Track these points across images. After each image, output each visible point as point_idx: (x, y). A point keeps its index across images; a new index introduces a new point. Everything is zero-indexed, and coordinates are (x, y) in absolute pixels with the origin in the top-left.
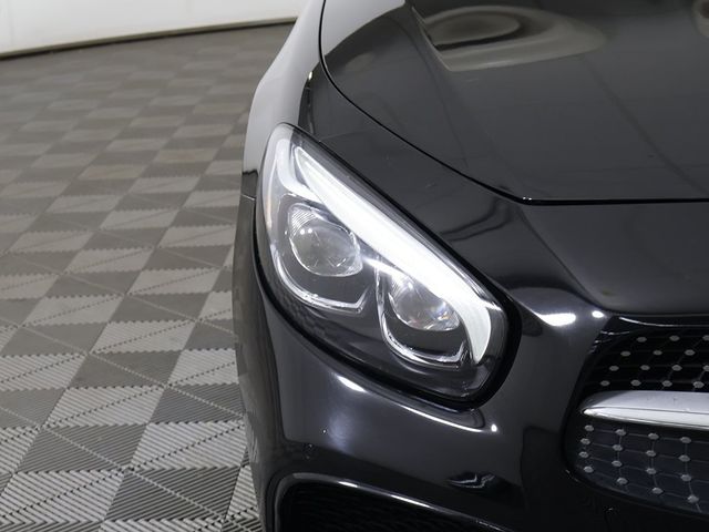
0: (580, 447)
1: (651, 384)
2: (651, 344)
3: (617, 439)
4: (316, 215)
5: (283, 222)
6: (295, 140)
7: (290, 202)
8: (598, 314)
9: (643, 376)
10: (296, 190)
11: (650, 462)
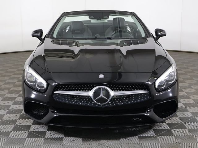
0: (53, 96)
1: (60, 90)
2: (60, 86)
3: (57, 95)
4: (30, 74)
5: (27, 75)
6: (29, 67)
7: (28, 73)
8: (56, 83)
9: (59, 89)
10: (29, 72)
11: (60, 97)
